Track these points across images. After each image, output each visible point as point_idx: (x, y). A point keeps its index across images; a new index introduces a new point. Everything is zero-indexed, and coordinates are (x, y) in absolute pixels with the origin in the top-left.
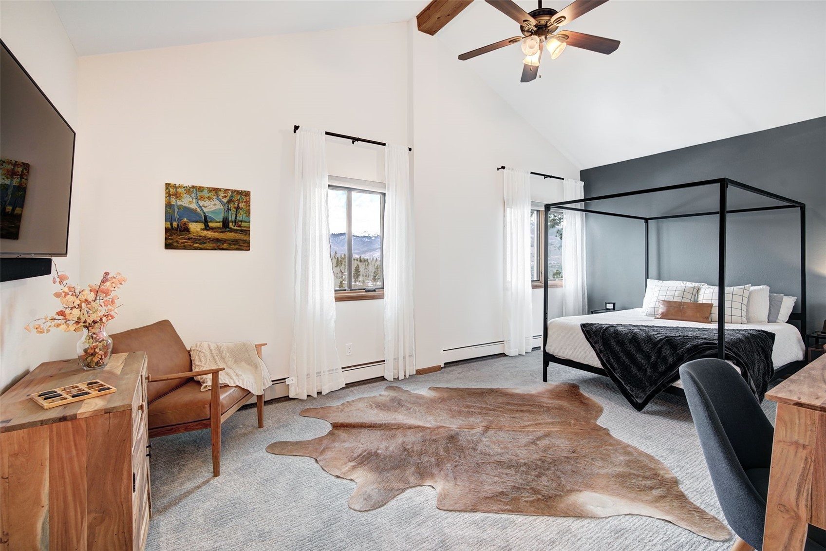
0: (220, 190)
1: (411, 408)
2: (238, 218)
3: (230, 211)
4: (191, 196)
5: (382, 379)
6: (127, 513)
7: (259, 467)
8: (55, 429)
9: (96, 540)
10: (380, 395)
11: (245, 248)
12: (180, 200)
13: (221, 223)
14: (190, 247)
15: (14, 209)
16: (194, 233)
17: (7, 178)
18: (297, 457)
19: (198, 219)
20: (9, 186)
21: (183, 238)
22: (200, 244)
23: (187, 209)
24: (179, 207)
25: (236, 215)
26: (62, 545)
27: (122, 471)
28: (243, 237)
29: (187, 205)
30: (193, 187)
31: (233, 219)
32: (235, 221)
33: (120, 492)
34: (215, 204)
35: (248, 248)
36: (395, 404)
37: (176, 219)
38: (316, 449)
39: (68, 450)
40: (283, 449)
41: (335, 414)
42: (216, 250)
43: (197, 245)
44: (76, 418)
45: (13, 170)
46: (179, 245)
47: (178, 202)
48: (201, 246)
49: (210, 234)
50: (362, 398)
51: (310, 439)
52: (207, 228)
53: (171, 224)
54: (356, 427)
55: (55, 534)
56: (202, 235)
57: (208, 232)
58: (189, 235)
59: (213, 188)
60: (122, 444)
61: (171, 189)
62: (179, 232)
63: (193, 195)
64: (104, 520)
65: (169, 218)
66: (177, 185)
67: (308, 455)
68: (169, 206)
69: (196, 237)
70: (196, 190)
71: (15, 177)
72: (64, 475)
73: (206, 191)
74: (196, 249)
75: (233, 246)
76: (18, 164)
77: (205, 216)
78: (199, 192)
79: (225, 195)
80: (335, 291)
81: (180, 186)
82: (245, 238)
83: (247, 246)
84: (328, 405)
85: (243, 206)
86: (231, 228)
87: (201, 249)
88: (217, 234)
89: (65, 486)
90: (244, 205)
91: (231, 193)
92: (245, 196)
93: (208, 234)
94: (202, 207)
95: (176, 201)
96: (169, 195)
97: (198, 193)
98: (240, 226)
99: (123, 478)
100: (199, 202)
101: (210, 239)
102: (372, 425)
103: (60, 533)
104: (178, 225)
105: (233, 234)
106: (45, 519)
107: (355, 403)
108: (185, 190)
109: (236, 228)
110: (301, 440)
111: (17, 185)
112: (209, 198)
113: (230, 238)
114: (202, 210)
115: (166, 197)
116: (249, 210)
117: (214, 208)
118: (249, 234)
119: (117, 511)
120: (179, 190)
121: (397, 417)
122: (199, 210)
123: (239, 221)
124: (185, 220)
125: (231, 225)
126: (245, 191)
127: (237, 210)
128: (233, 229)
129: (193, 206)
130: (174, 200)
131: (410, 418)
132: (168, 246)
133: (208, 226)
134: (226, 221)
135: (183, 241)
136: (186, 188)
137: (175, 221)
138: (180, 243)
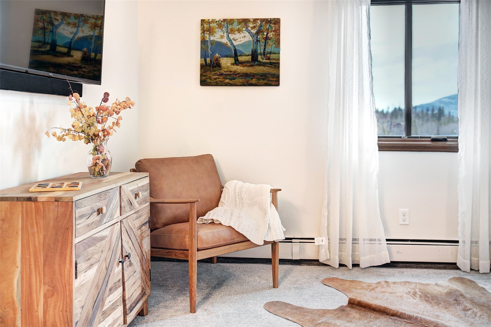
0: (249, 21)
1: (470, 309)
2: (267, 50)
3: (258, 43)
4: (222, 30)
5: (453, 266)
6: (69, 295)
7: (247, 319)
8: (24, 206)
9: (48, 310)
10: (436, 284)
11: (274, 83)
12: (212, 35)
13: (250, 57)
14: (221, 83)
15: (96, 55)
16: (224, 68)
17: (92, 30)
18: (288, 321)
19: (228, 53)
20: (92, 36)
21: (215, 74)
22: (231, 80)
23: (219, 44)
24: (212, 42)
25: (265, 46)
26: (28, 304)
27: (66, 255)
28: (272, 71)
29: (219, 40)
30: (225, 20)
31: (262, 51)
32: (264, 53)
33: (64, 274)
34: (245, 36)
35: (277, 83)
36: (451, 300)
37: (210, 55)
38: (314, 320)
39: (32, 226)
40: (280, 309)
41: (362, 291)
42: (245, 85)
43: (227, 81)
44: (37, 201)
45: (95, 23)
46: (212, 81)
47: (211, 37)
48: (231, 82)
49: (239, 69)
50: (409, 282)
51: (315, 308)
52: (237, 62)
53: (205, 60)
54: (376, 311)
55: (24, 292)
56: (232, 70)
57: (238, 67)
58: (221, 71)
59: (242, 19)
60: (66, 231)
61: (205, 25)
62: (212, 68)
63: (224, 29)
64: (54, 294)
65: (204, 55)
66: (210, 20)
67: (300, 323)
68: (204, 42)
69: (227, 73)
70: (227, 23)
71: (96, 28)
72: (29, 246)
73: (236, 23)
74: (227, 85)
75: (262, 81)
76: (99, 18)
77: (235, 50)
78: (230, 25)
79: (254, 25)
80: (379, 137)
81: (213, 21)
82: (274, 72)
83: (276, 81)
84: (360, 279)
85: (271, 36)
86: (259, 62)
87: (231, 85)
88: (246, 68)
89: (30, 255)
90: (273, 35)
91: (260, 23)
92: (275, 24)
93: (237, 68)
94: (233, 41)
95: (210, 36)
96: (203, 31)
97: (228, 26)
98: (269, 59)
99: (67, 263)
100: (230, 35)
101: (239, 74)
102: (399, 314)
103: (27, 293)
104: (211, 61)
105: (261, 68)
106: (19, 278)
107: (396, 285)
108: (217, 24)
109: (264, 61)
110: (305, 306)
111: (97, 35)
112: (239, 31)
113: (259, 72)
114: (232, 44)
115: (201, 34)
116: (279, 39)
117: (243, 40)
118: (279, 67)
119: (62, 290)
120: (212, 25)
121: (442, 315)
122: (229, 44)
123: (268, 53)
124: (217, 55)
125: (260, 58)
126: (274, 19)
127: (266, 41)
128: (261, 62)
129: (225, 40)
130: (207, 36)
131: (461, 321)
132: (203, 83)
133: (238, 60)
134: (255, 54)
135: (215, 77)
136: (218, 23)
137: (209, 57)
138: (212, 79)
